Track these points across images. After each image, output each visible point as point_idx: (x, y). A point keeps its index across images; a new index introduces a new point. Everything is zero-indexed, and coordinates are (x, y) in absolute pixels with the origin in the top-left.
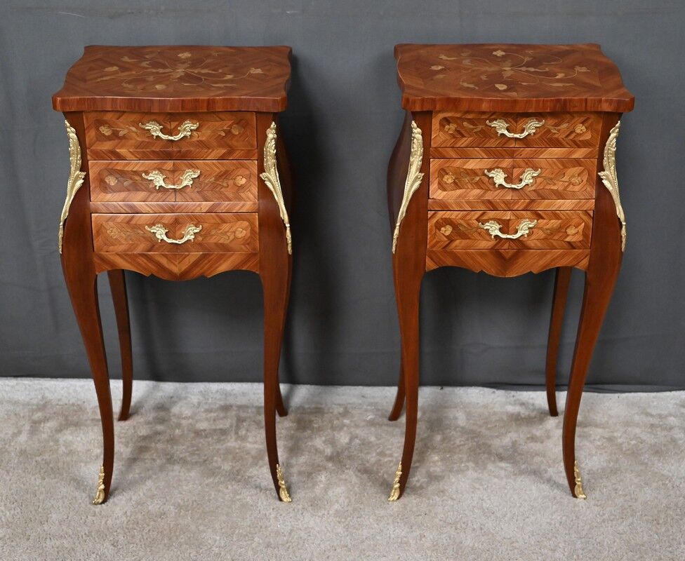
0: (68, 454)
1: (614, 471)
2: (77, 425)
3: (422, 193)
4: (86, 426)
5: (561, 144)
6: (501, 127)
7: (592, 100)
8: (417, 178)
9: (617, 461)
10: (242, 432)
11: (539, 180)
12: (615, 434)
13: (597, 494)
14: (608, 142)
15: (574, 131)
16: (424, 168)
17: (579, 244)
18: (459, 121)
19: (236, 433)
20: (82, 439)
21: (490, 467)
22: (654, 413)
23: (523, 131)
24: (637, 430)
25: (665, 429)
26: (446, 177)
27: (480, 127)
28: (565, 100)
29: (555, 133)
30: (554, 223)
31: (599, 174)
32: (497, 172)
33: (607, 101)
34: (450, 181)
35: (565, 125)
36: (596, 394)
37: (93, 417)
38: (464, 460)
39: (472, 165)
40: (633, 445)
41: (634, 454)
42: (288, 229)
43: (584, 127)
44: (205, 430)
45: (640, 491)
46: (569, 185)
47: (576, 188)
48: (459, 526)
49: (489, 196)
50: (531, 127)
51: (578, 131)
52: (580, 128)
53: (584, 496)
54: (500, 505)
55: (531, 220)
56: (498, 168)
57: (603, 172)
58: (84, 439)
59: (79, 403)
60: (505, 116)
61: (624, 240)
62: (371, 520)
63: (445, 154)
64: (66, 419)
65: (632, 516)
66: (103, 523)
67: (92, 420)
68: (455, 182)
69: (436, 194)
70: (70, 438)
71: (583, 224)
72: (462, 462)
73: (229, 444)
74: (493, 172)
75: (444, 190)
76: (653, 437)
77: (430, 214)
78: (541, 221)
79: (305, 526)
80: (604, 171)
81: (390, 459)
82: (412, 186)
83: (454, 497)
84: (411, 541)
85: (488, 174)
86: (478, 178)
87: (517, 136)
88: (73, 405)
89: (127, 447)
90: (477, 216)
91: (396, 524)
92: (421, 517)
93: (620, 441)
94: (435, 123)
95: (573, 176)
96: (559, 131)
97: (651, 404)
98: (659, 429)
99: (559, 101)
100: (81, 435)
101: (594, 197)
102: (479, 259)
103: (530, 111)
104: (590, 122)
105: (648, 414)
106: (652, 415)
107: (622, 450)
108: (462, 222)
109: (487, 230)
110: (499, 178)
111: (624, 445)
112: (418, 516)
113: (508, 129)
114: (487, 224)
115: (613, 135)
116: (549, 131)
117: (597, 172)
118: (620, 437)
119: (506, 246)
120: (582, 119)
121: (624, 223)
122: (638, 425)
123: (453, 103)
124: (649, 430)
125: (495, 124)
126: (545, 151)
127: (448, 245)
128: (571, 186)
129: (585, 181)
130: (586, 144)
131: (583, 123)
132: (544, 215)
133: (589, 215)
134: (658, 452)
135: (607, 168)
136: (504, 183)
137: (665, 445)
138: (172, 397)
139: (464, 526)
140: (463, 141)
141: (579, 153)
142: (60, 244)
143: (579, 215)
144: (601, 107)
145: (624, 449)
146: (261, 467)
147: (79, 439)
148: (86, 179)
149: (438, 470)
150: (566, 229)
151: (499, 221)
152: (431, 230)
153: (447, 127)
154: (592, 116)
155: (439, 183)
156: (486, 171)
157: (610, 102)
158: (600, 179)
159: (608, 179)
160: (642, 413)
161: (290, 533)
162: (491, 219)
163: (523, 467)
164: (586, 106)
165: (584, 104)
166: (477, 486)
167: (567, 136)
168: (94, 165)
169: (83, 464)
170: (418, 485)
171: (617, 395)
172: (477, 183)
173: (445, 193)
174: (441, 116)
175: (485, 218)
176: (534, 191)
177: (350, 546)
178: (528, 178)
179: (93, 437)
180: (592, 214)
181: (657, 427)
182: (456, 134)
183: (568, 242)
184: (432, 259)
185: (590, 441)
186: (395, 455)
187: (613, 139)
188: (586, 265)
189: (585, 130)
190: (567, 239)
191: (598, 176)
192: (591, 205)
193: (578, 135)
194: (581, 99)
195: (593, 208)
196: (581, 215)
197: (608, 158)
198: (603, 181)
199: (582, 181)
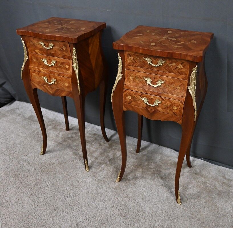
1: (198, 197)
2: (56, 129)
3: (122, 82)
5: (173, 72)
6: (149, 60)
7: (183, 54)
8: (120, 76)
9: (201, 193)
11: (164, 85)
12: (207, 182)
13: (186, 204)
14: (192, 74)
15: (178, 67)
16: (123, 72)
17: (178, 114)
18: (134, 56)
21: (156, 180)
23: (157, 64)
25: (228, 186)
26: (130, 77)
27: (142, 60)
28: (172, 53)
29: (170, 67)
30: (169, 104)
32: (148, 79)
33: (190, 55)
34: (132, 79)
35: (174, 64)
39: (139, 74)
40: (212, 188)
41: (210, 192)
42: (79, 86)
46: (175, 89)
47: (179, 91)
49: (145, 87)
50: (161, 63)
52: (180, 66)
53: (180, 203)
55: (160, 100)
56: (149, 77)
57: (189, 87)
60: (150, 56)
61: (195, 117)
63: (130, 68)
68: (133, 80)
69: (127, 83)
71: (180, 106)
72: (148, 175)
74: (147, 78)
75: (130, 82)
76: (221, 187)
77: (124, 90)
78: (163, 101)
79: (86, 181)
80: (190, 86)
82: (118, 78)
83: (137, 187)
85: (145, 79)
86: (141, 80)
87: (154, 65)
89: (62, 139)
90: (140, 94)
93: (208, 185)
94: (126, 55)
95: (177, 86)
96: (172, 66)
97: (228, 174)
99: (169, 53)
100: (54, 132)
101: (185, 97)
102: (141, 111)
103: (158, 56)
104: (184, 64)
105: (224, 177)
106: (226, 178)
108: (135, 95)
109: (143, 100)
110: (149, 81)
113: (152, 62)
114: (143, 98)
115: (194, 71)
116: (168, 66)
117: (187, 86)
119: (150, 108)
120: (181, 62)
121: (196, 110)
122: (218, 181)
123: (130, 48)
124: (221, 184)
125: (147, 59)
126: (167, 73)
127: (130, 103)
129: (182, 89)
130: (183, 73)
131: (181, 64)
132: (164, 99)
133: (183, 104)
134: (219, 194)
135: (191, 86)
136: (150, 84)
137: (224, 192)
140: (136, 64)
141: (180, 77)
142: (22, 77)
143: (178, 102)
144: (187, 58)
145: (207, 189)
148: (28, 58)
149: (139, 175)
150: (173, 107)
151: (148, 98)
152: (124, 96)
153: (130, 57)
154: (185, 62)
155: (128, 79)
156: (144, 77)
158: (188, 90)
159: (191, 90)
160: (222, 176)
162: (145, 97)
163: (167, 183)
164: (181, 57)
165: (180, 56)
166: (147, 186)
167: (175, 69)
168: (30, 54)
170: (129, 178)
172: (141, 82)
173: (130, 83)
174: (127, 53)
175: (143, 96)
176: (162, 89)
178: (160, 83)
179: (57, 133)
181: (225, 184)
182: (133, 61)
183: (174, 112)
184: (125, 107)
185: (196, 182)
187: (194, 73)
188: (181, 123)
189: (182, 67)
190: (173, 111)
191: (188, 88)
192: (183, 99)
193: (179, 69)
194: (179, 53)
195: (184, 101)
196: (179, 102)
197: (192, 81)
198: (189, 91)
199: (181, 89)
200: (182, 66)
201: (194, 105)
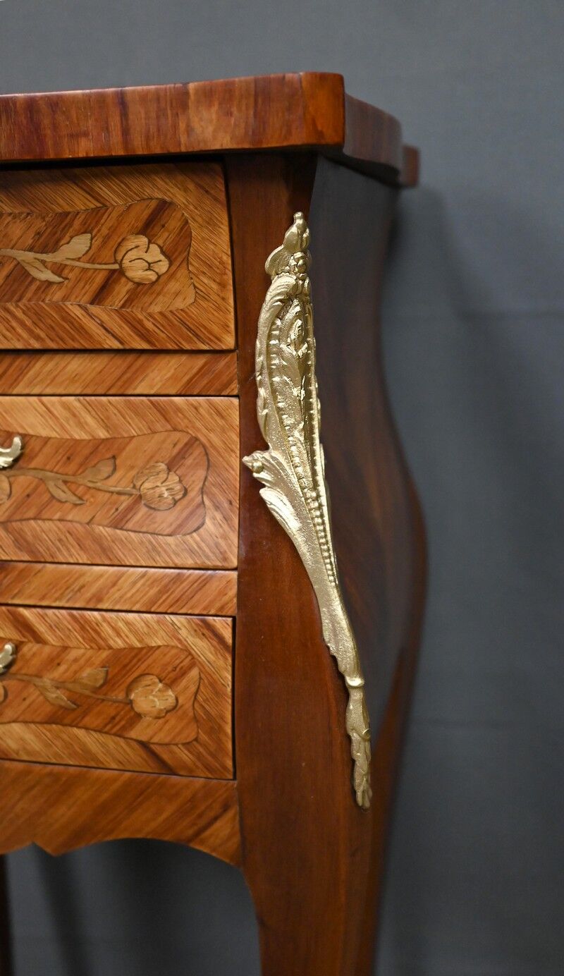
7: (144, 97)
11: (23, 480)
15: (121, 272)
17: (185, 756)
28: (31, 104)
29: (49, 284)
30: (87, 665)
31: (246, 459)
33: (210, 93)
35: (79, 245)
43: (154, 248)
46: (131, 509)
47: (166, 520)
51: (137, 271)
52: (142, 259)
57: (257, 455)
61: (361, 754)
78: (30, 648)
80: (265, 447)
95: (147, 469)
96: (59, 269)
101: (235, 563)
104: (172, 222)
115: (282, 283)
117: (241, 457)
121: (355, 681)
128: (143, 510)
129: (195, 491)
130: (182, 330)
131: (148, 228)
132: (41, 628)
133: (220, 639)
135: (271, 439)
141: (163, 374)
143: (174, 632)
144: (189, 130)
150: (129, 690)
157: (222, 95)
158: (251, 486)
159: (281, 483)
164: (126, 132)
165: (115, 122)
167: (98, 298)
180: (227, 634)
183: (144, 745)
187: (286, 301)
188: (236, 839)
189: (163, 266)
190: (138, 732)
191: (246, 471)
192: (222, 593)
193: (140, 289)
194: (101, 99)
195: (232, 608)
196: (184, 633)
197: (274, 392)
198: (264, 493)
199: (186, 492)
200: (155, 254)
201: (327, 635)
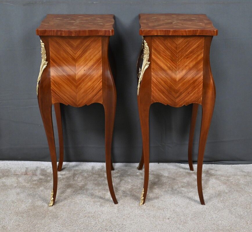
0: (3, 186)
2: (7, 176)
4: (11, 176)
10: (76, 178)
12: (230, 178)
19: (73, 179)
20: (9, 181)
22: (246, 171)
24: (239, 177)
36: (222, 165)
37: (14, 173)
38: (167, 187)
40: (237, 182)
44: (60, 178)
45: (240, 197)
48: (164, 210)
54: (182, 202)
58: (10, 181)
59: (8, 169)
62: (128, 208)
64: (3, 174)
65: (236, 206)
66: (17, 209)
67: (14, 174)
70: (5, 181)
73: (70, 183)
76: (245, 179)
79: (101, 210)
81: (137, 187)
83: (163, 200)
84: (144, 215)
88: (6, 169)
89: (28, 183)
91: (138, 209)
92: (149, 207)
93: (232, 181)
97: (245, 168)
98: (248, 177)
100: (9, 180)
105: (243, 172)
107: (232, 183)
111: (233, 182)
112: (148, 206)
118: (232, 179)
122: (239, 175)
124: (244, 177)
138: (47, 167)
139: (166, 210)
145: (233, 183)
146: (83, 190)
147: (8, 181)
160: (241, 171)
161: (95, 213)
169: (9, 189)
171: (230, 165)
177: (119, 217)
179: (14, 180)
186: (139, 186)
